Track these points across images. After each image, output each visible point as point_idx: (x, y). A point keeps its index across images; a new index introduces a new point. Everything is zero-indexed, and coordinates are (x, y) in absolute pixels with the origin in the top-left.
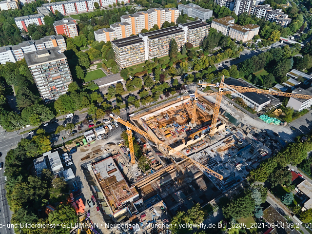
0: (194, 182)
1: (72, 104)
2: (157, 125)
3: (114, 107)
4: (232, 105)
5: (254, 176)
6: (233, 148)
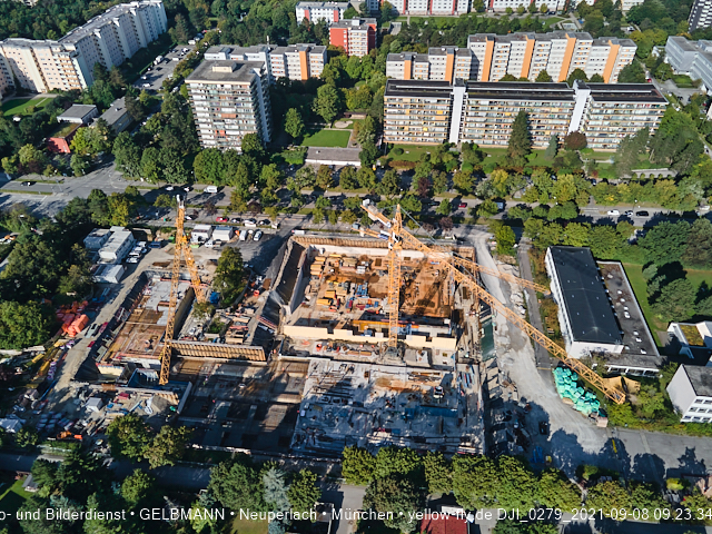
0: (267, 405)
2: (328, 274)
4: (523, 311)
6: (414, 396)
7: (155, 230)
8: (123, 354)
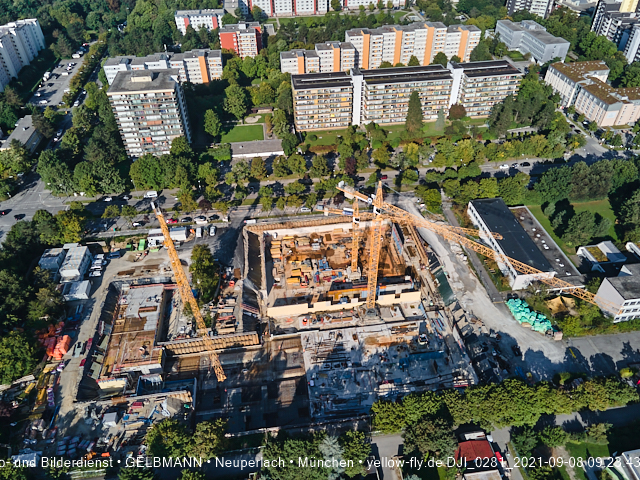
0: (275, 383)
2: (288, 255)
4: (465, 258)
6: (402, 347)
7: (108, 241)
8: (120, 365)
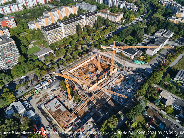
0: (107, 103)
1: (23, 70)
2: (79, 75)
3: (50, 68)
4: (118, 57)
5: (138, 94)
6: (123, 81)
8: (66, 124)
